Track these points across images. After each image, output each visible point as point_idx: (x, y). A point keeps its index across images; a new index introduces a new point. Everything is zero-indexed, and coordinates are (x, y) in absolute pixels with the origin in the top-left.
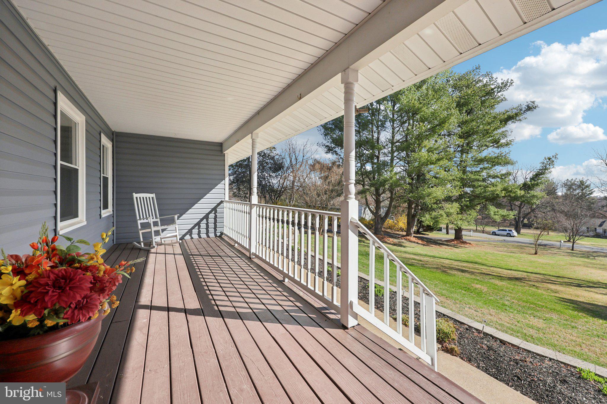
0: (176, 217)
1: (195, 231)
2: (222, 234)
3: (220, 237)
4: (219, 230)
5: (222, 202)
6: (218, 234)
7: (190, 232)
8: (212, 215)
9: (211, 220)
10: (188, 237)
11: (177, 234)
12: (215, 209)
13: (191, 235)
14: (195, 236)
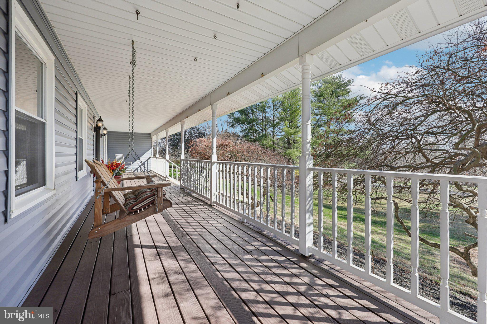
0: (131, 163)
1: (139, 169)
2: (150, 170)
3: (150, 171)
4: (149, 169)
5: (150, 157)
6: (149, 170)
7: (137, 169)
8: (146, 163)
9: (146, 165)
10: (136, 171)
11: (132, 169)
12: (147, 160)
13: (137, 171)
14: (139, 171)
